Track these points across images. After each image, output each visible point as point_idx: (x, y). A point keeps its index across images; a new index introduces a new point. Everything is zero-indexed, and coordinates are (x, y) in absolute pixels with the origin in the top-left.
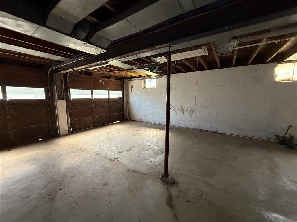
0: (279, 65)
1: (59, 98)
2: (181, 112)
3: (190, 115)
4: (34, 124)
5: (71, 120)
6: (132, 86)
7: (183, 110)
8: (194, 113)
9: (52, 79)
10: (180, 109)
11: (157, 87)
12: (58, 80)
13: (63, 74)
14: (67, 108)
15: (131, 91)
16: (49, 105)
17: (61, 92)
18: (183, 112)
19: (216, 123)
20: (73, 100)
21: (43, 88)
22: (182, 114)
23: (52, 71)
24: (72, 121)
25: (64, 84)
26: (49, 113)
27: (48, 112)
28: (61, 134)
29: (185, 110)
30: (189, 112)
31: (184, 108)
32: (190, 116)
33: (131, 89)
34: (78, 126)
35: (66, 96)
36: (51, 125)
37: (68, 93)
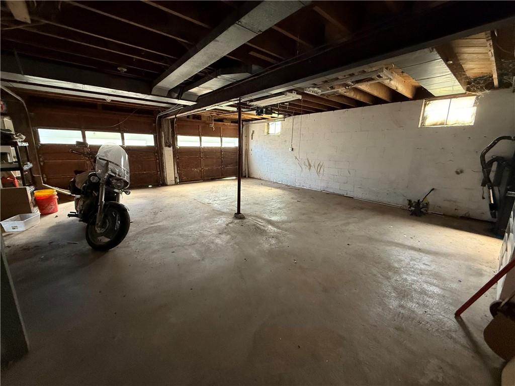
0: (431, 102)
1: (166, 146)
2: (308, 168)
3: (317, 172)
4: (145, 171)
5: (177, 170)
6: (253, 131)
7: (310, 165)
8: (322, 169)
9: (160, 125)
10: (307, 164)
11: (281, 134)
12: (166, 126)
13: (170, 119)
14: (174, 156)
15: (252, 139)
16: (157, 152)
17: (168, 139)
18: (310, 168)
19: (347, 183)
20: (180, 147)
21: (152, 134)
22: (308, 170)
23: (160, 117)
24: (179, 171)
25: (171, 130)
26: (158, 161)
27: (157, 159)
28: (168, 184)
29: (312, 165)
30: (316, 168)
31: (310, 161)
32: (318, 174)
33: (252, 135)
34: (185, 178)
35: (172, 143)
36: (159, 173)
37: (174, 140)
